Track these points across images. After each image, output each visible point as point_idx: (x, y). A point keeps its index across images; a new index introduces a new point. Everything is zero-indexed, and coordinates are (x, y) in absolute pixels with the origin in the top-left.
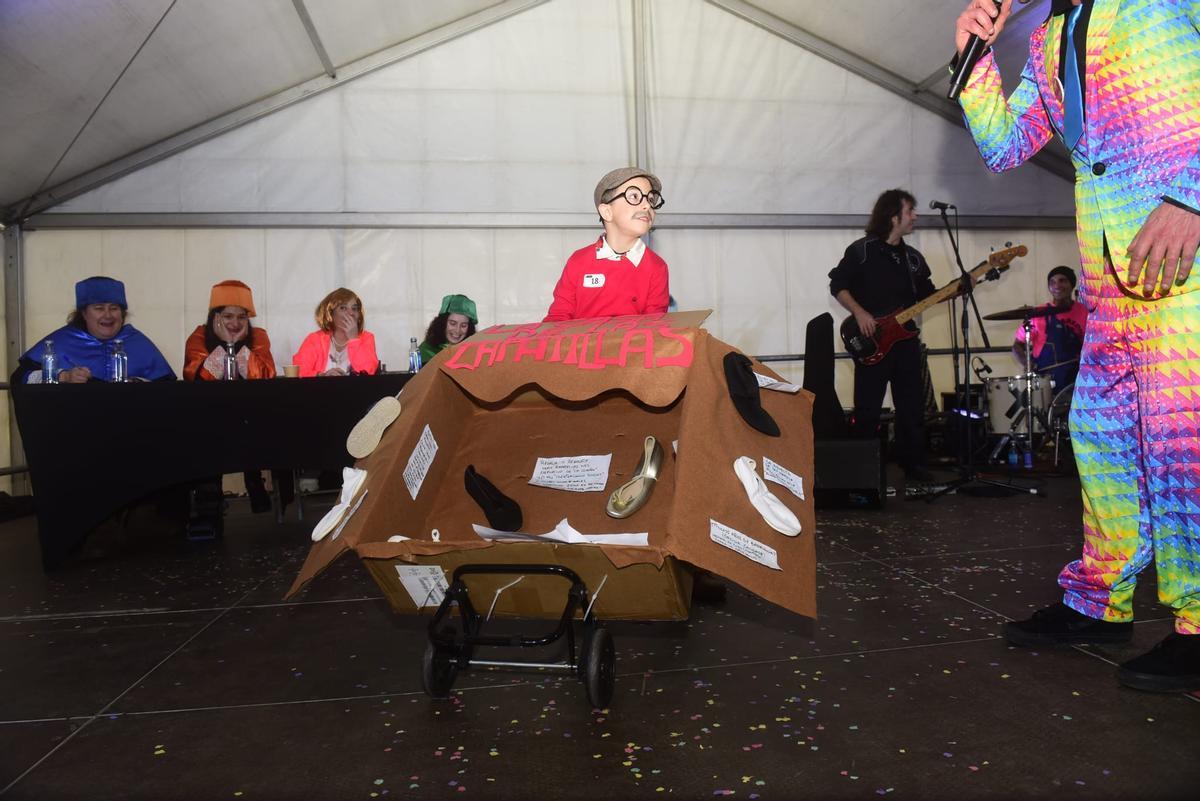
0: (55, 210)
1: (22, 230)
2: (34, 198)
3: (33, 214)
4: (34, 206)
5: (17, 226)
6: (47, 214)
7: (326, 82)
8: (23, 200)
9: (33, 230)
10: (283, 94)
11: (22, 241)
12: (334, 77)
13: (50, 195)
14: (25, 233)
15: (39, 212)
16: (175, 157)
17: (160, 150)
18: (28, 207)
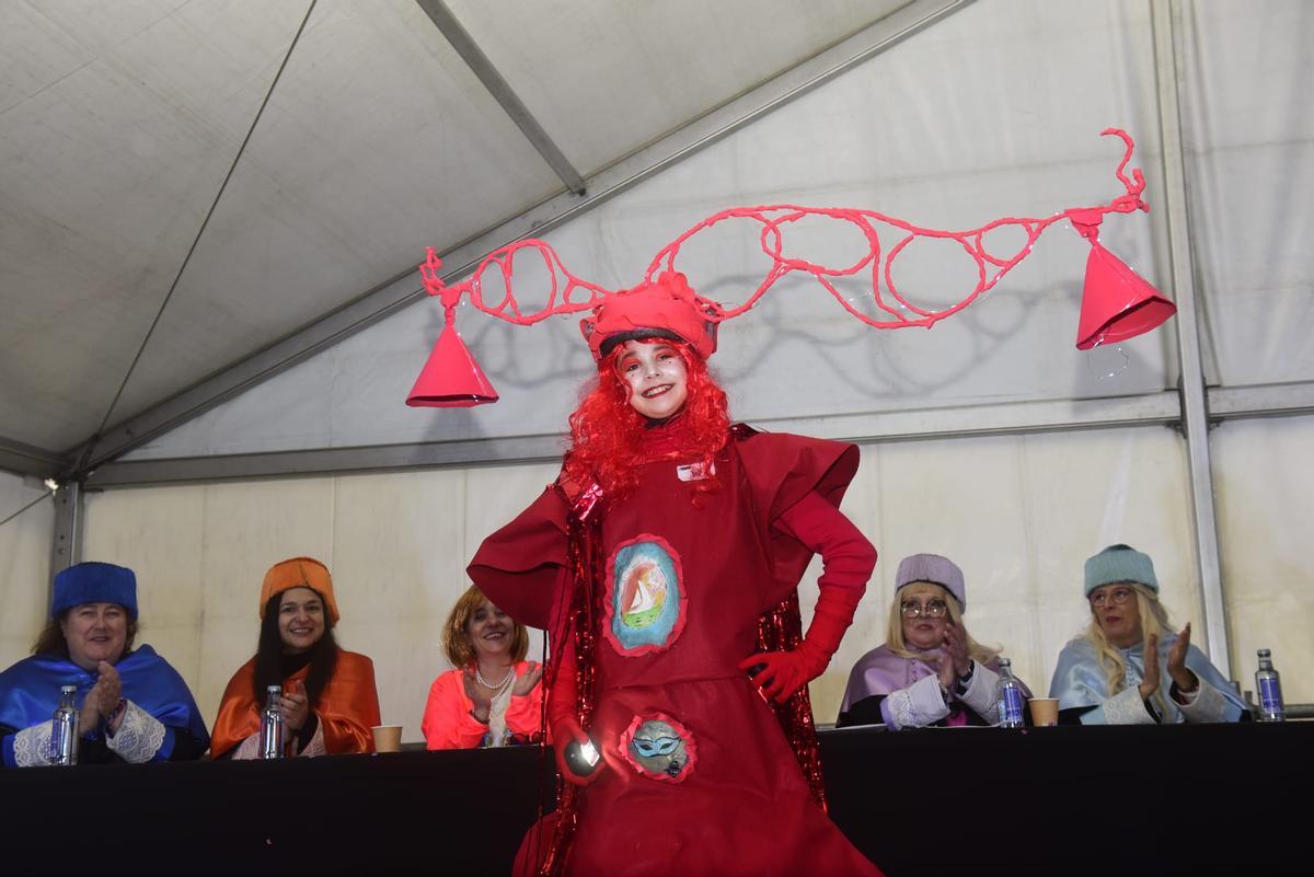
0: (135, 455)
1: (82, 491)
2: (96, 438)
3: (101, 463)
4: (100, 451)
5: (77, 485)
6: (120, 463)
7: (567, 204)
8: (82, 445)
9: (102, 491)
10: (498, 231)
11: (82, 507)
12: (582, 193)
13: (128, 432)
14: (88, 496)
15: (111, 459)
16: (326, 355)
17: (300, 345)
18: (90, 452)
